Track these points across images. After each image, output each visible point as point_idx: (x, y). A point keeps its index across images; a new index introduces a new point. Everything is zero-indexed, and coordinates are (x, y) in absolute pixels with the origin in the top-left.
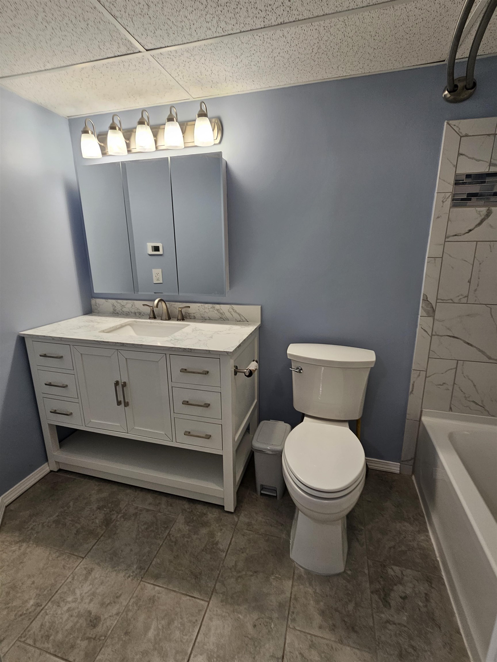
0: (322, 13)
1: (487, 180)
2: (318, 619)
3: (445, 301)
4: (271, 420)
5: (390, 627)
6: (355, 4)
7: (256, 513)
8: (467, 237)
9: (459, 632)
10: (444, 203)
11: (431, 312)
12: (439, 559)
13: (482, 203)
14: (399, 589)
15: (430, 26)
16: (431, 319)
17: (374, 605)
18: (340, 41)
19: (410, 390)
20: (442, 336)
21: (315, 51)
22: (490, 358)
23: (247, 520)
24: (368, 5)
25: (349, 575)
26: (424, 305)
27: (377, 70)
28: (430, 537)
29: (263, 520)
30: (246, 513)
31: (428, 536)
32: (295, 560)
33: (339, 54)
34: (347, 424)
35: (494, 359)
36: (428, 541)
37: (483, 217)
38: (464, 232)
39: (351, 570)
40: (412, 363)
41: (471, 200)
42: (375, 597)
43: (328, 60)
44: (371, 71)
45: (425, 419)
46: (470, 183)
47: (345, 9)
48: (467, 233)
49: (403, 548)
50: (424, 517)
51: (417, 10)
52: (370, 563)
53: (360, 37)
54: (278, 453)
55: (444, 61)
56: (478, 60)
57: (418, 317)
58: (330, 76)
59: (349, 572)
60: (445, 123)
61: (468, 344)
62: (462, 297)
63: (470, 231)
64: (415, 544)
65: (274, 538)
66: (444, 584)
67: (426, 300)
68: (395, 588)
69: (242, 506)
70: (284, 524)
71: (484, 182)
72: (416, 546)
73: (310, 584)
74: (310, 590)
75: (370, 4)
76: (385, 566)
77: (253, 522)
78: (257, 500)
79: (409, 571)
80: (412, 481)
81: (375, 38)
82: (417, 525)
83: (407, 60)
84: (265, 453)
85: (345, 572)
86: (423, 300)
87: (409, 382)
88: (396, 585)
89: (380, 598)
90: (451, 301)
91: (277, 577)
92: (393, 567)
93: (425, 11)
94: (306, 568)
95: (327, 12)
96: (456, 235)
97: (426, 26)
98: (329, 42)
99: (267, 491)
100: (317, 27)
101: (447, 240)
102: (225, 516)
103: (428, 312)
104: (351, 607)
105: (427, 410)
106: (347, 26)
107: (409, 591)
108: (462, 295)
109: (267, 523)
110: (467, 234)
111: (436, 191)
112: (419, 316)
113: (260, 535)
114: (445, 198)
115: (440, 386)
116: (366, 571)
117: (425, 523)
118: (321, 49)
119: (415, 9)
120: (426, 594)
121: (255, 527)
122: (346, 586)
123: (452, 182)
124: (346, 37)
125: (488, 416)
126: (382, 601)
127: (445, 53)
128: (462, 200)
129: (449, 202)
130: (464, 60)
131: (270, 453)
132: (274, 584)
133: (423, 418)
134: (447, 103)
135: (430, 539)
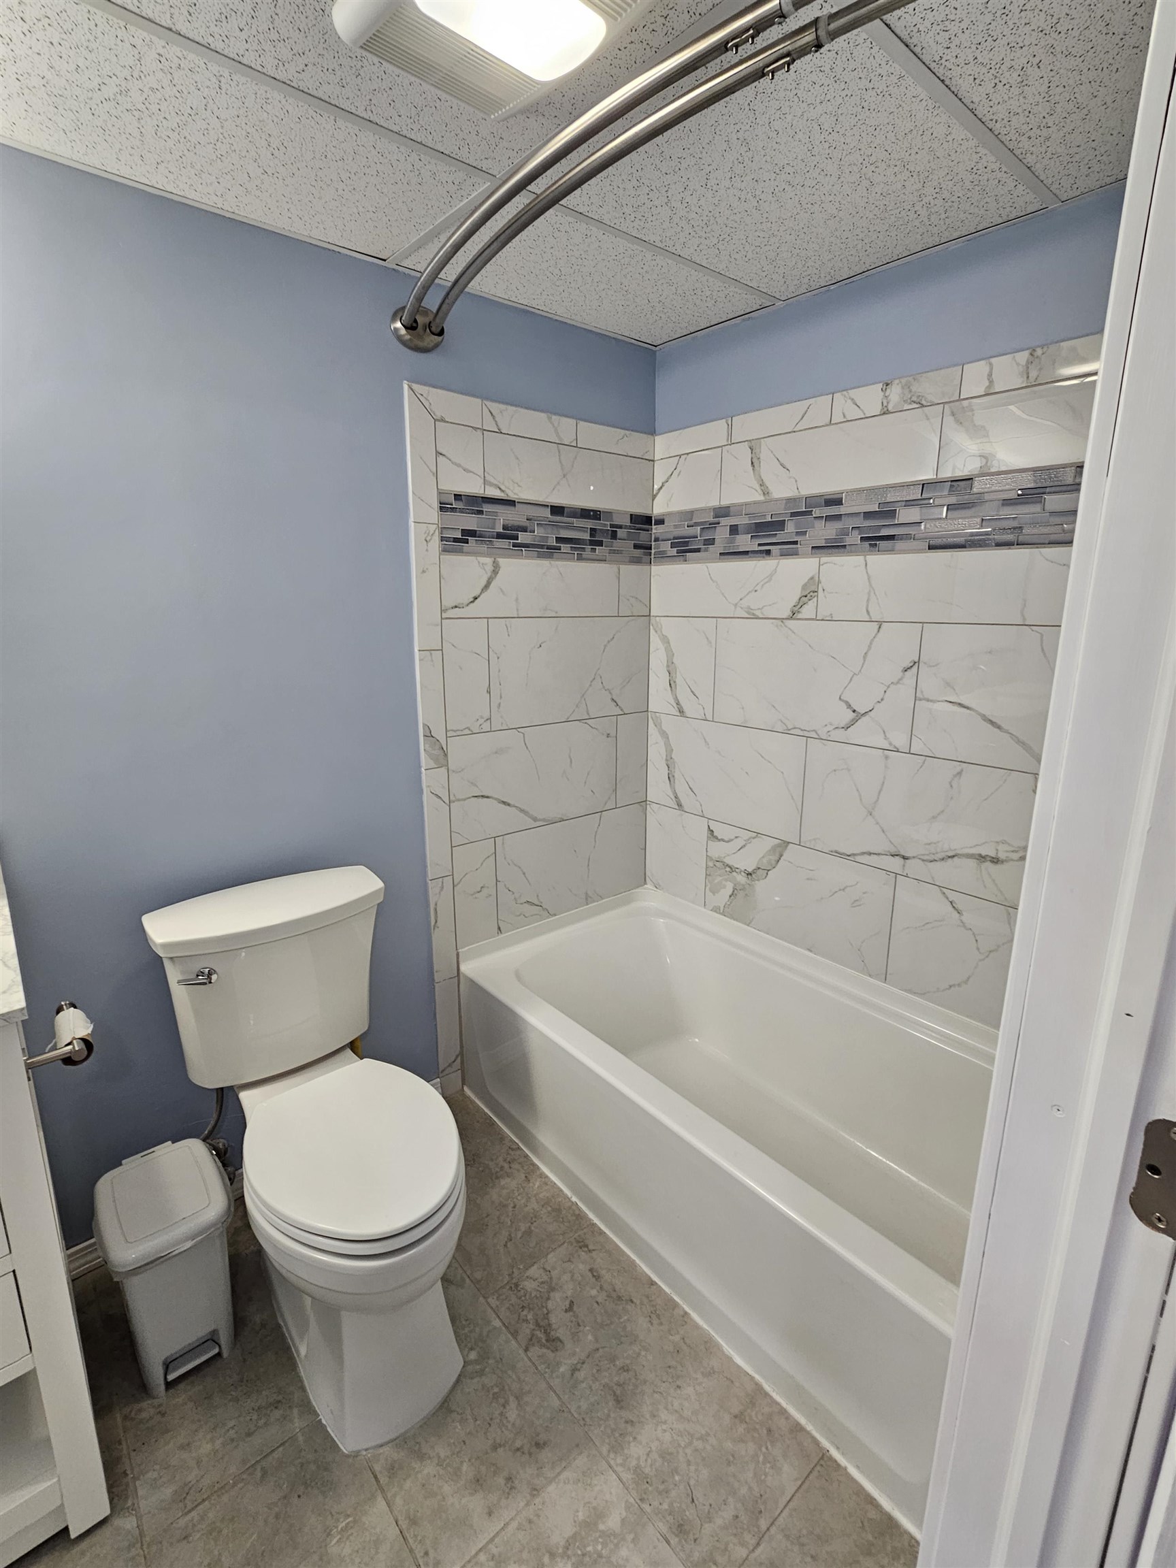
0: (166, 21)
1: (484, 510)
2: (475, 1504)
3: (459, 733)
4: (124, 1162)
5: (581, 1375)
6: (259, 61)
7: (185, 1447)
8: (472, 610)
9: (653, 1283)
10: (429, 544)
11: (442, 757)
12: (574, 1199)
13: (484, 548)
14: (557, 1301)
15: (385, 191)
16: (443, 770)
17: (542, 1367)
18: (189, 111)
19: (433, 923)
20: (465, 800)
21: (109, 91)
22: (535, 819)
23: (168, 1492)
24: (288, 82)
25: (476, 1360)
26: (427, 746)
27: (252, 216)
28: (545, 1174)
29: (218, 1442)
30: (152, 1475)
31: (543, 1175)
32: (358, 1448)
33: (174, 136)
34: (349, 1052)
35: (540, 820)
36: (546, 1184)
37: (489, 574)
38: (467, 602)
39: (472, 1349)
40: (425, 867)
41: (468, 543)
42: (535, 1351)
43: (136, 133)
44: (237, 212)
45: (467, 968)
46: (462, 511)
47: (231, 55)
48: (471, 602)
49: (523, 1227)
50: (519, 1148)
51: (374, 152)
52: (493, 1301)
53: (244, 133)
54: (213, 1229)
55: (385, 260)
56: (439, 285)
57: (420, 773)
58: (125, 171)
59: (473, 1356)
60: (406, 387)
61: (504, 803)
62: (483, 720)
63: (476, 598)
64: (533, 1205)
65: (276, 1455)
66: (602, 1233)
67: (429, 735)
68: (550, 1304)
69: (125, 1474)
70: (280, 1398)
71: (481, 512)
72: (536, 1206)
73: (421, 1457)
74: (429, 1469)
75: (292, 84)
76: (517, 1285)
77: (191, 1477)
78: (163, 1415)
79: (552, 1258)
80: (469, 1098)
81: (276, 152)
82: (518, 1170)
83: (321, 226)
84: (169, 1258)
85: (466, 1363)
86: (425, 736)
87: (428, 906)
88: (548, 1299)
89: (542, 1346)
90: (467, 732)
91: (343, 1530)
92: (527, 1274)
93: (386, 161)
94: (393, 1436)
95: (182, 27)
96: (456, 607)
97: (378, 187)
98: (159, 95)
99: (184, 1364)
100: (138, 42)
101: (444, 615)
102: (83, 1553)
103: (436, 760)
104: (512, 1414)
105: (466, 948)
106: (223, 92)
107: (569, 1289)
108: (482, 717)
109: (232, 1440)
110: (472, 604)
111: (412, 519)
112: (423, 770)
113: (235, 1484)
114: (428, 534)
115: (477, 895)
116: (497, 1323)
117: (526, 1156)
118: (129, 99)
119: (372, 148)
120: (591, 1270)
121: (206, 1482)
122: (483, 1386)
123: (436, 505)
124: (209, 110)
125: (548, 917)
126: (548, 1348)
127: (422, 262)
128: (456, 540)
129: (436, 542)
130: (413, 273)
131: (189, 1244)
132: (347, 1551)
133: (463, 968)
134: (398, 343)
135: (547, 1177)
